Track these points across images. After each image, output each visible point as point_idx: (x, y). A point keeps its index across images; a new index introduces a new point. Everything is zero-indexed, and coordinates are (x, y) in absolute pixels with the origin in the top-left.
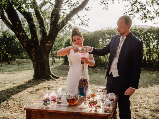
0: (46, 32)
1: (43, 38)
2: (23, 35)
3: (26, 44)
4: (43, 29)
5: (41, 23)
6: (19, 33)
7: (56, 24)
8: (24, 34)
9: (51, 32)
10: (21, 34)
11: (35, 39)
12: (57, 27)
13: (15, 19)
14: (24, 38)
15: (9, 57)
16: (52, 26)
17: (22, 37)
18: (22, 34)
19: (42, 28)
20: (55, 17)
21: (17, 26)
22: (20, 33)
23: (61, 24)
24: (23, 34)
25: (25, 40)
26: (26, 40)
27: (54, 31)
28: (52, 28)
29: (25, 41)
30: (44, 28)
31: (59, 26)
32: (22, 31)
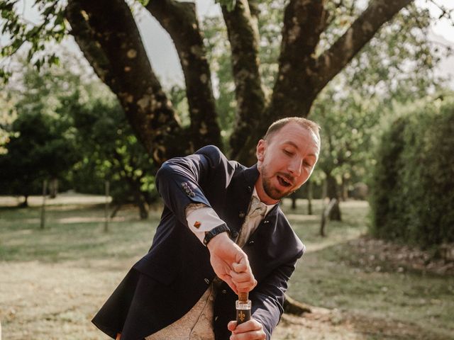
0: (263, 94)
1: (244, 124)
2: (153, 109)
3: (163, 149)
4: (248, 80)
5: (241, 53)
6: (136, 100)
7: (306, 59)
8: (159, 104)
9: (281, 95)
10: (143, 103)
11: (204, 126)
12: (309, 71)
13: (119, 35)
14: (155, 124)
15: (144, 188)
16: (287, 67)
17: (148, 116)
18: (150, 102)
19: (243, 75)
20: (301, 25)
21: (127, 69)
22: (139, 99)
23: (330, 57)
24: (154, 102)
25: (159, 133)
26: (165, 134)
27: (295, 89)
28: (285, 75)
29: (160, 137)
30: (252, 76)
31: (317, 65)
32: (150, 89)
